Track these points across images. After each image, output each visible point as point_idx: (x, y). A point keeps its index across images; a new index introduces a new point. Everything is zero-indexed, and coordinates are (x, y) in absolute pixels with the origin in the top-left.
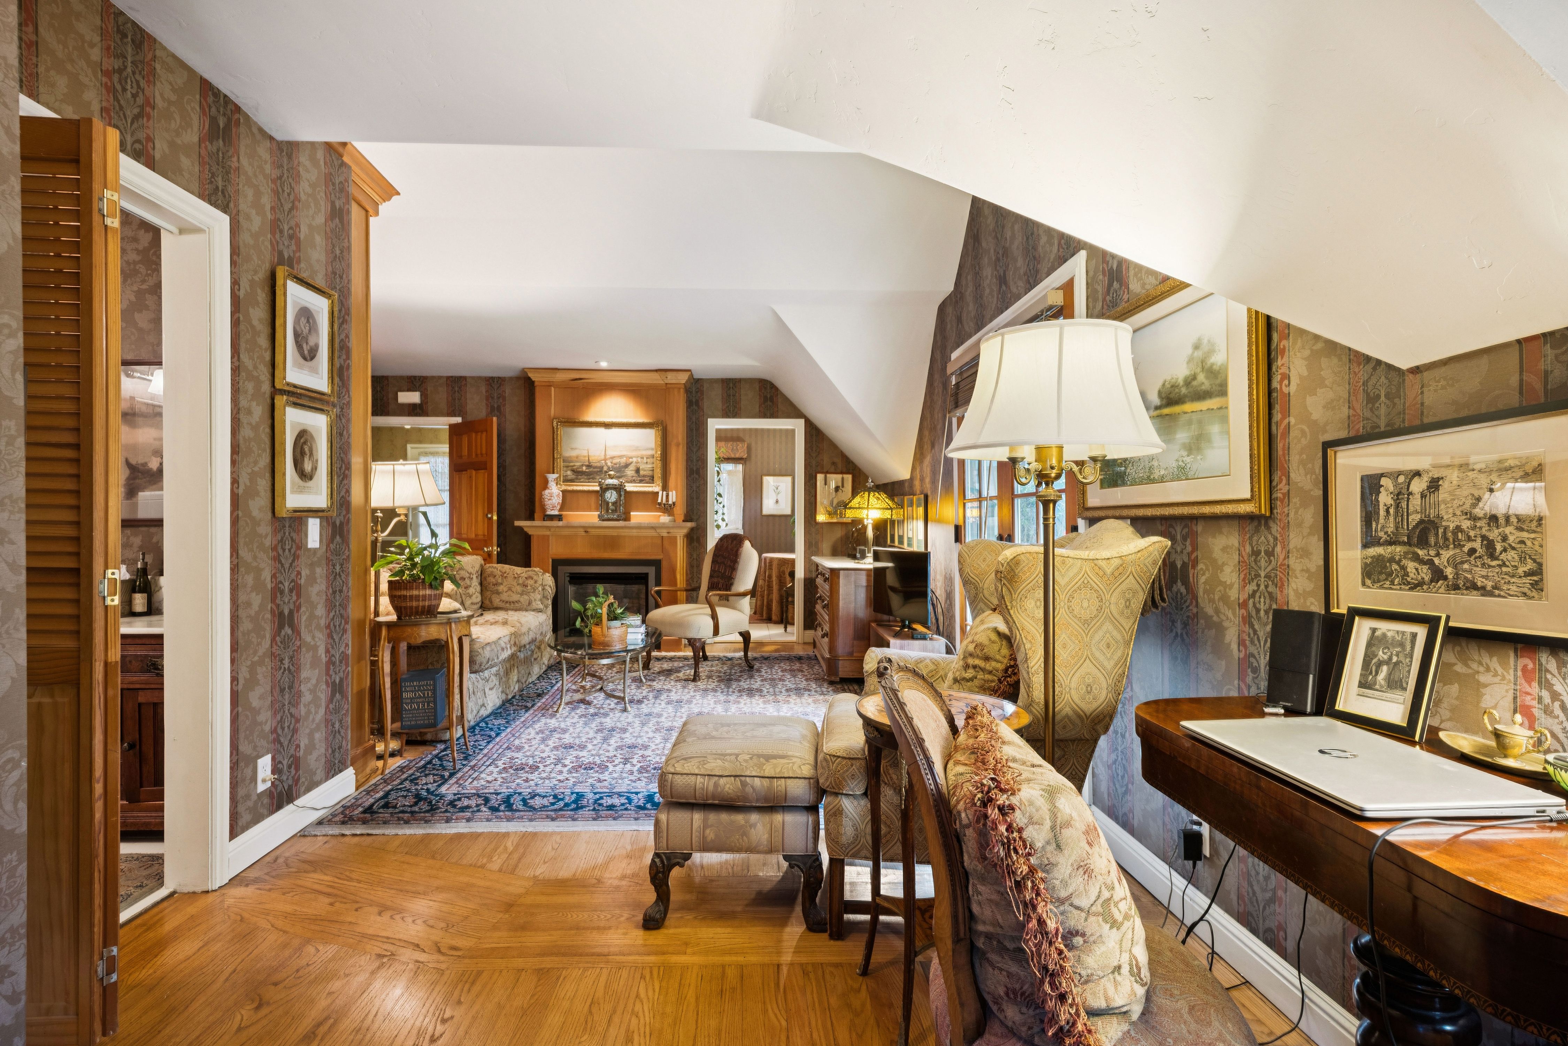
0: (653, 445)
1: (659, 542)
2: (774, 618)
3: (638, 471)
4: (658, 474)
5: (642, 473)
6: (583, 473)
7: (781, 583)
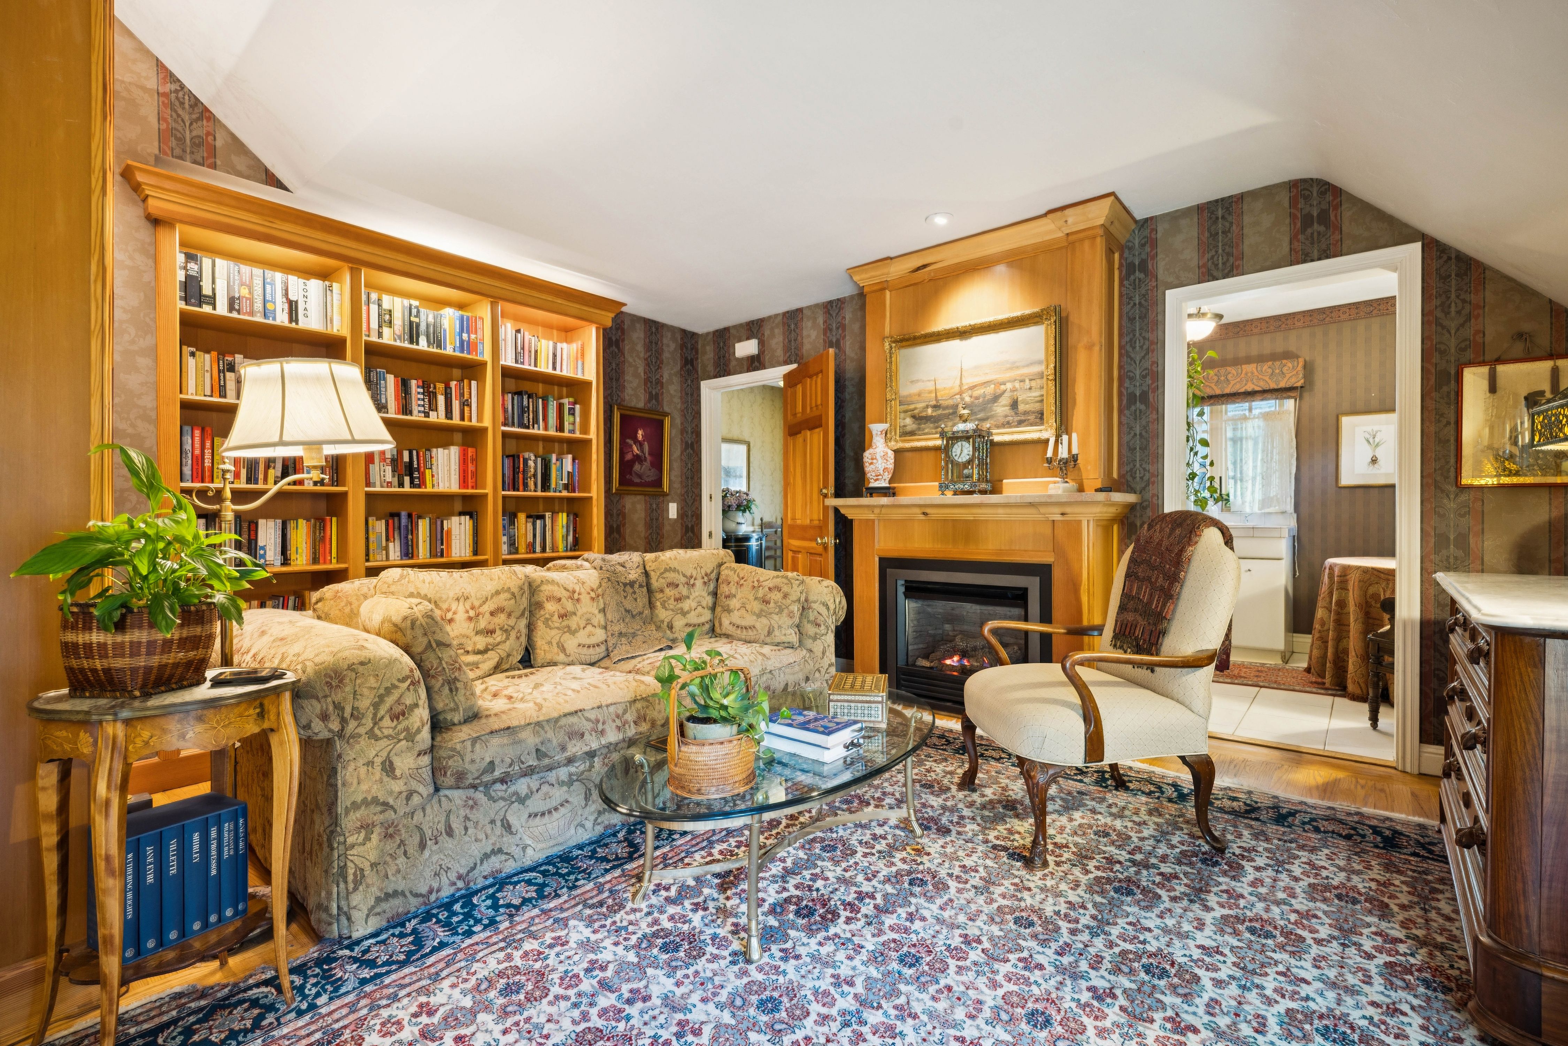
0: (1041, 355)
1: (1048, 531)
2: (1351, 687)
3: (1014, 405)
4: (1050, 408)
5: (1022, 407)
6: (927, 419)
7: (1370, 622)
